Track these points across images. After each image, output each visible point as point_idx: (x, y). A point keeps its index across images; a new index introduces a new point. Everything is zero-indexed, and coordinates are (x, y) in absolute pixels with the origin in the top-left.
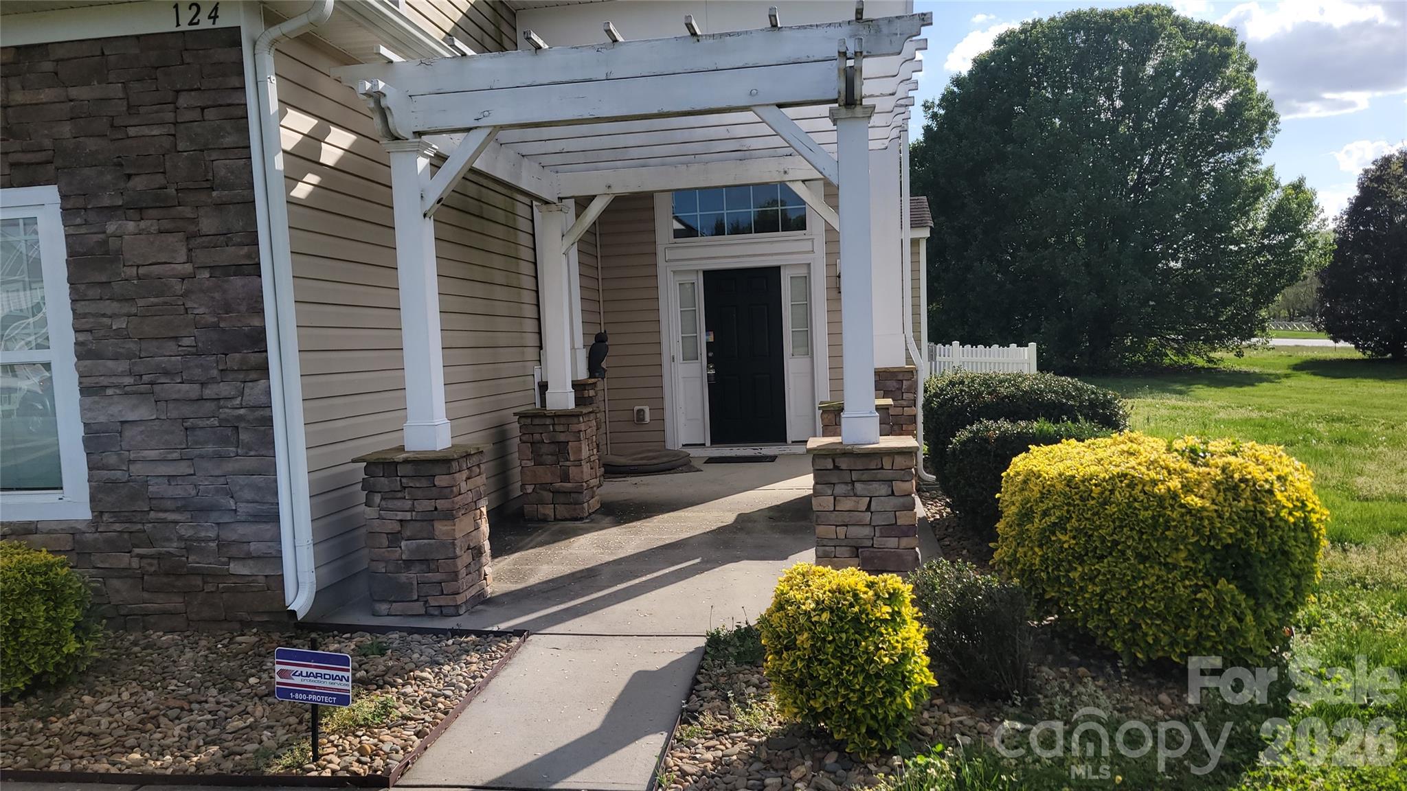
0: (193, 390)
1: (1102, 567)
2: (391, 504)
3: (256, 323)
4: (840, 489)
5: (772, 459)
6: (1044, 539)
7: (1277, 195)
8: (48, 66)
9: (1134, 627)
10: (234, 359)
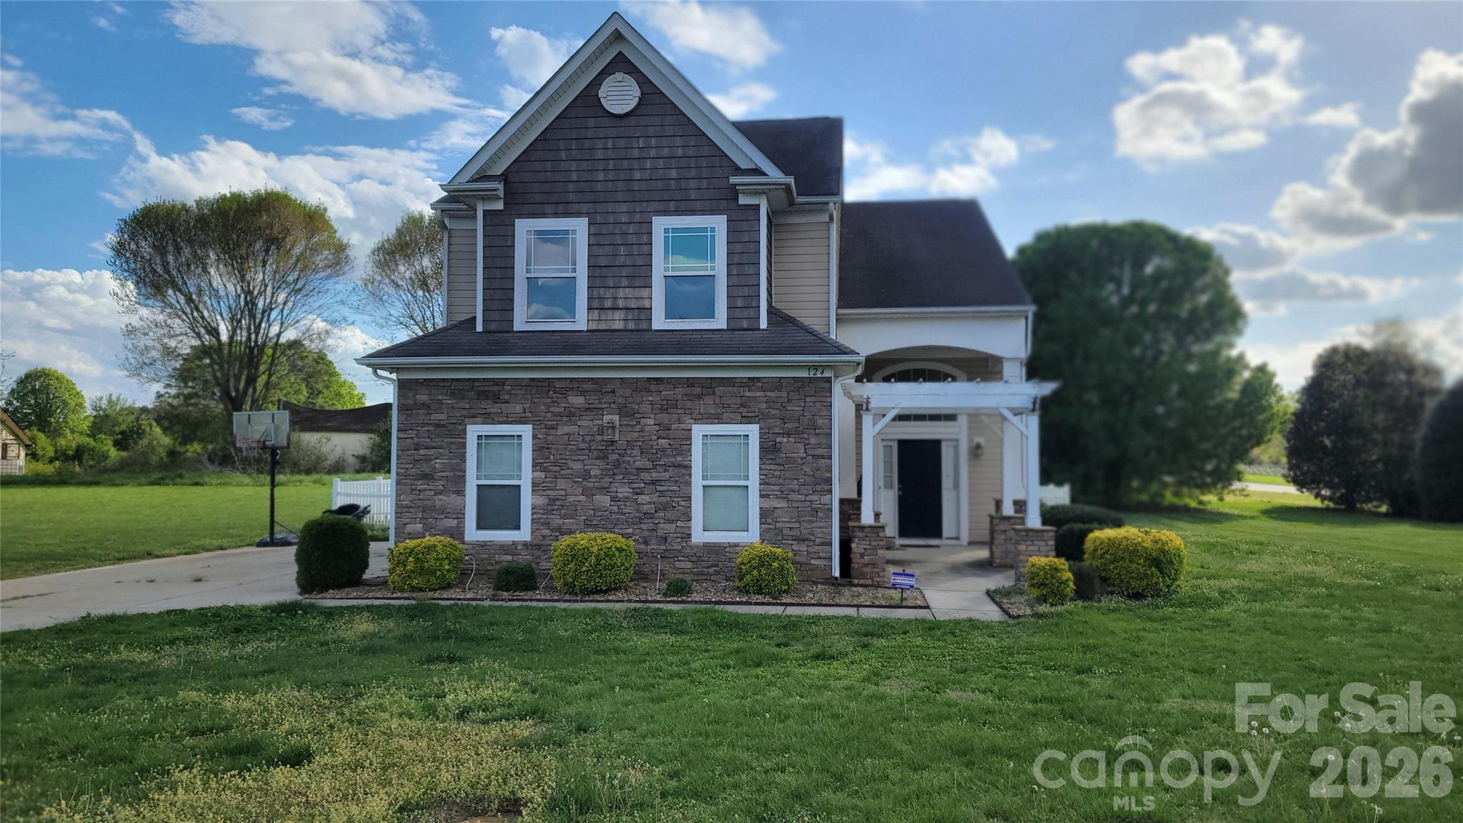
0: (802, 498)
1: (1119, 564)
2: (861, 542)
3: (828, 475)
4: (1029, 543)
5: (938, 546)
6: (1101, 557)
7: (1246, 375)
8: (760, 385)
9: (1128, 582)
10: (818, 488)
